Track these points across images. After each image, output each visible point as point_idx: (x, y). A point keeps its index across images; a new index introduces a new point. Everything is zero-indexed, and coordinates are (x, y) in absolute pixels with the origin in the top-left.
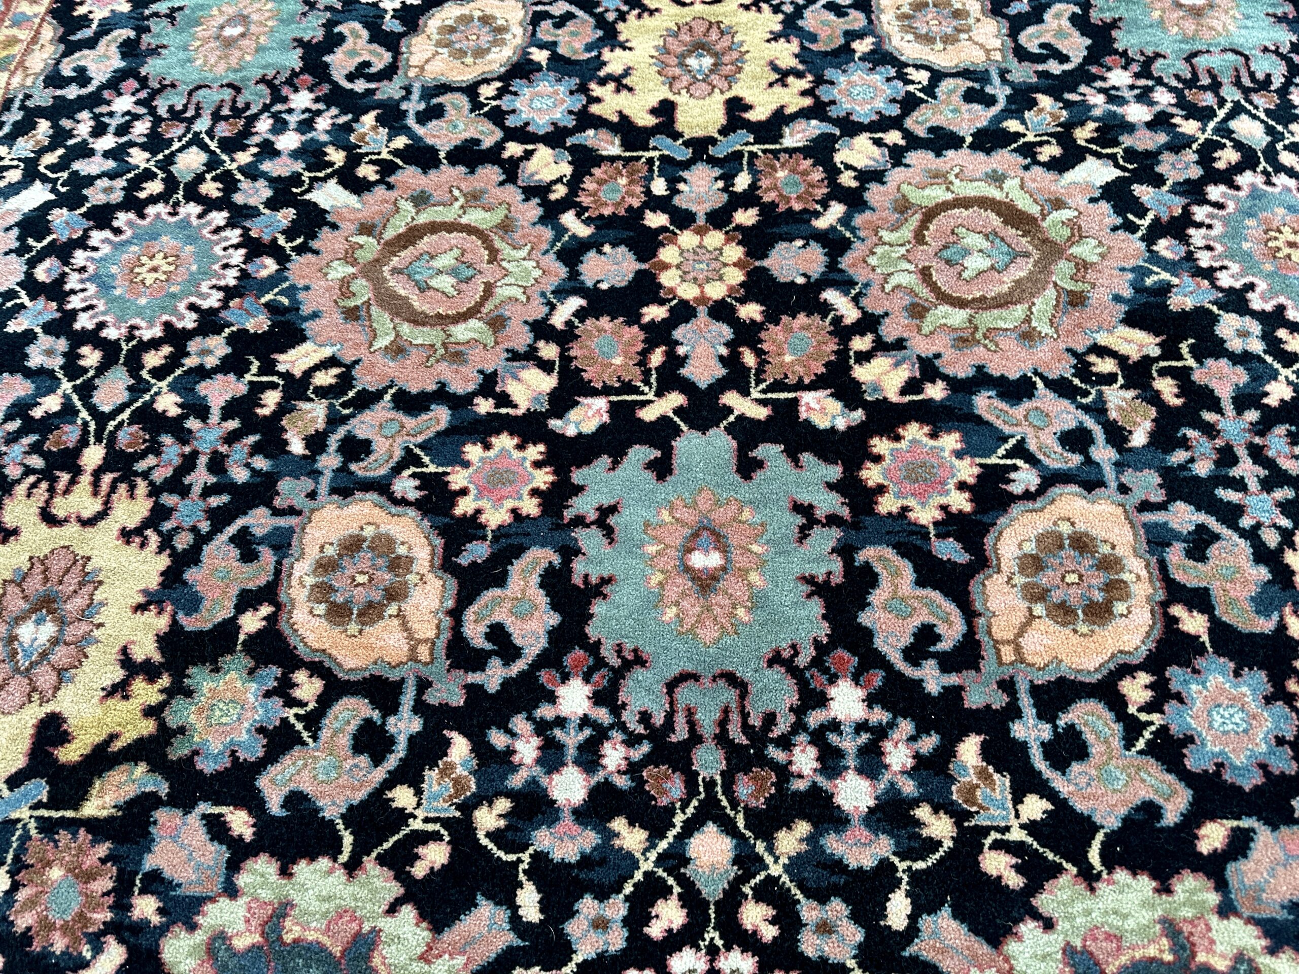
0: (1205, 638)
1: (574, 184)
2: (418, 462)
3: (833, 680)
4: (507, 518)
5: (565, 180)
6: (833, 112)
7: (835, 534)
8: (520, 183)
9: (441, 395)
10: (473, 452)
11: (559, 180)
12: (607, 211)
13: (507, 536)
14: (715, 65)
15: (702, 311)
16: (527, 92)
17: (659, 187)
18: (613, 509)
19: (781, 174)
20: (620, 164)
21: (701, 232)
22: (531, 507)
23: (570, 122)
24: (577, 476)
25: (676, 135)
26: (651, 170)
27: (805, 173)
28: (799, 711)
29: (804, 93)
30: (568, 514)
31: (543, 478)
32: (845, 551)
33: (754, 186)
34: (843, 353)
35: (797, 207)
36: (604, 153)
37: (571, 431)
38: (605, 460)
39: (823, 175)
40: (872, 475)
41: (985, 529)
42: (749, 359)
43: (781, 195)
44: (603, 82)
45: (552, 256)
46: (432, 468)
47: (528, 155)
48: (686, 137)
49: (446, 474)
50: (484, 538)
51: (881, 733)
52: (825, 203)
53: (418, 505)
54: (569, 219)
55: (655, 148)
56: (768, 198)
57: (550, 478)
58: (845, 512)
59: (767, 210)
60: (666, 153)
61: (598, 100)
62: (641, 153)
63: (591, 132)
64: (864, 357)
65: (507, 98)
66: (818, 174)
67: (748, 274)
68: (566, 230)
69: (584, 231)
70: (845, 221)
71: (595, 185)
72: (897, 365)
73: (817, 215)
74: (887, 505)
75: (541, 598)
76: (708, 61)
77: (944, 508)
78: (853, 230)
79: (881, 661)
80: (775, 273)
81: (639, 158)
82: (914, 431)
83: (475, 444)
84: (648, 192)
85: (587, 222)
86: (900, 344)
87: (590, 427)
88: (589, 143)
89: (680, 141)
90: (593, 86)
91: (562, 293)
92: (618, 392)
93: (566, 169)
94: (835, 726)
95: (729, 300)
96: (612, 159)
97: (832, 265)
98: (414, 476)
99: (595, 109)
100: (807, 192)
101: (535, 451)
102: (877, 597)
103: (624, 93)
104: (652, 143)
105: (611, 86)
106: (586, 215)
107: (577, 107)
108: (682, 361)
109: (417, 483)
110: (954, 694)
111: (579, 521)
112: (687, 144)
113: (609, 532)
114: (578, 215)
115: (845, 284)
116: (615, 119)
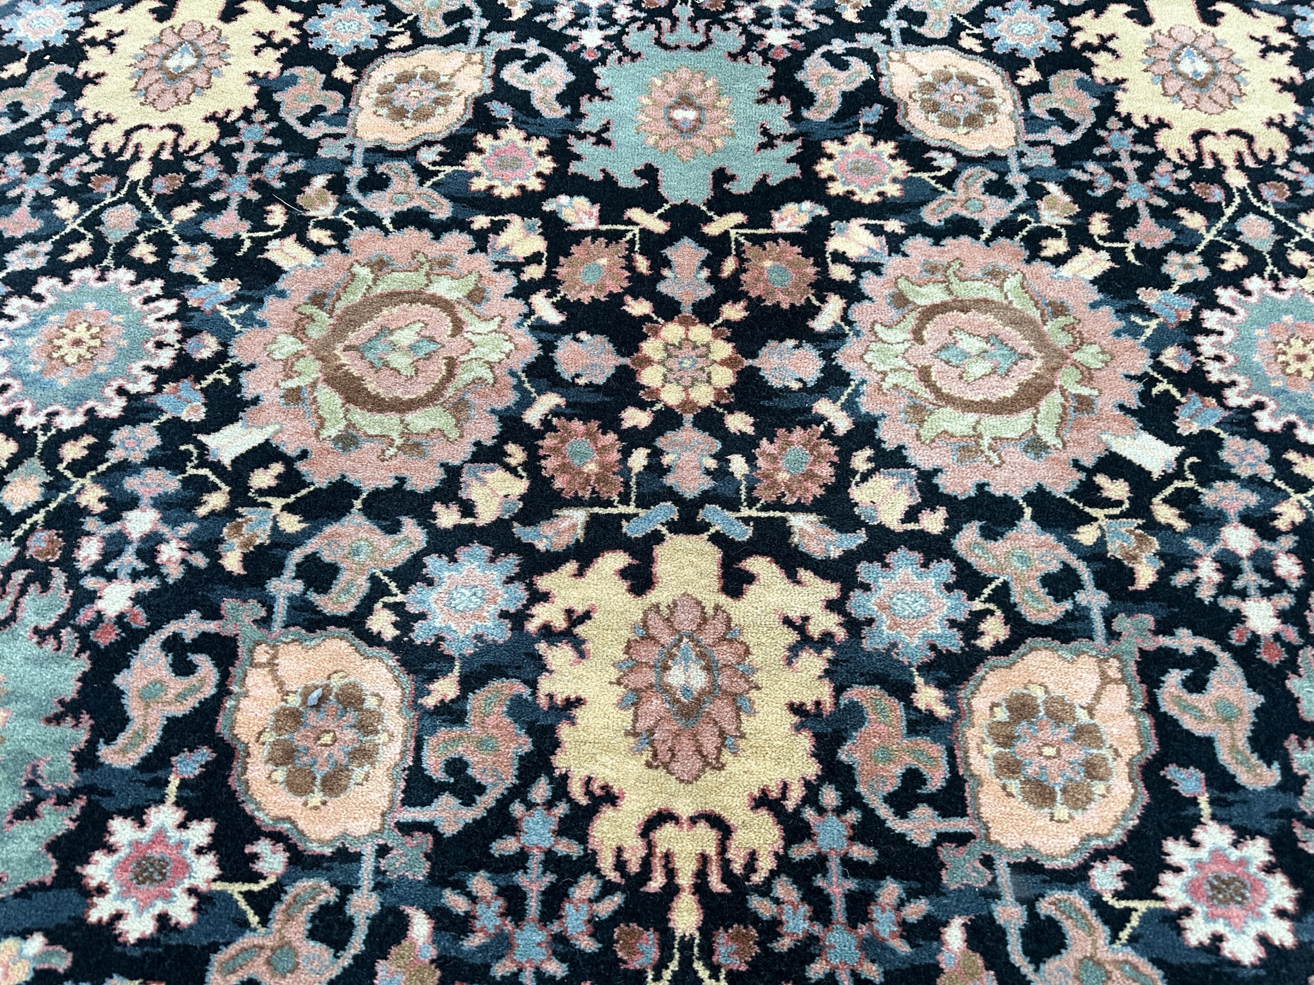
0: (342, 63)
1: (844, 473)
2: (939, 180)
3: (599, 48)
4: (849, 139)
5: (858, 478)
6: (511, 563)
7: (583, 127)
8: (914, 473)
9: (937, 235)
10: (893, 191)
11: (865, 477)
12: (798, 434)
13: (847, 127)
14: (666, 668)
15: (687, 310)
16: (937, 629)
17: (738, 464)
18: (762, 146)
19: (591, 467)
20: (790, 500)
21: (687, 404)
22: (831, 147)
23: (865, 570)
24: (795, 171)
25: (718, 539)
26: (751, 489)
27: (564, 468)
28: (623, 32)
29: (544, 597)
30: (798, 143)
31: (824, 168)
32: (577, 115)
33: (626, 453)
34: (553, 263)
35: (577, 425)
36: (813, 517)
37: (807, 205)
38: (773, 181)
39: (543, 463)
40: (547, 165)
41: (468, 124)
42: (642, 264)
43: (595, 441)
44: (827, 639)
45: (856, 378)
46: (925, 176)
47: (911, 515)
48: (705, 536)
49: (912, 171)
50: (866, 125)
51: (572, 24)
52: (546, 424)
53: (929, 148)
54: (843, 424)
55: (746, 520)
56: (611, 437)
57: (818, 168)
58: (572, 140)
59: (611, 423)
60: (732, 515)
61: (832, 606)
62: (763, 515)
63: (835, 553)
64: (535, 258)
65: (961, 616)
66: (549, 465)
67: (638, 350)
68: (843, 407)
69: (823, 407)
70: (526, 402)
71: (817, 470)
72: (506, 249)
73: (556, 412)
74: (541, 144)
75: (811, 86)
76: (676, 677)
77: (496, 137)
78: (519, 387)
79: (566, 56)
80: (610, 347)
81: (765, 508)
82: (506, 191)
83: (892, 196)
84: (751, 460)
85: (820, 419)
86: (500, 266)
87: (791, 208)
88: (834, 536)
89: (712, 530)
90: (841, 634)
91: (836, 337)
92: (766, 237)
93: (857, 493)
94: (601, 28)
95: (661, 320)
96: (799, 508)
97: (548, 347)
98: (940, 169)
99: (832, 590)
100: (563, 441)
101: (836, 189)
102: (560, 88)
103: (795, 615)
104: (750, 532)
105: (814, 630)
106: (822, 428)
107: (857, 595)
108: (705, 264)
109: (935, 164)
110: (520, 39)
111: (789, 138)
112: (705, 527)
113: (765, 132)
114: (830, 429)
115: (540, 328)
116: (805, 575)
